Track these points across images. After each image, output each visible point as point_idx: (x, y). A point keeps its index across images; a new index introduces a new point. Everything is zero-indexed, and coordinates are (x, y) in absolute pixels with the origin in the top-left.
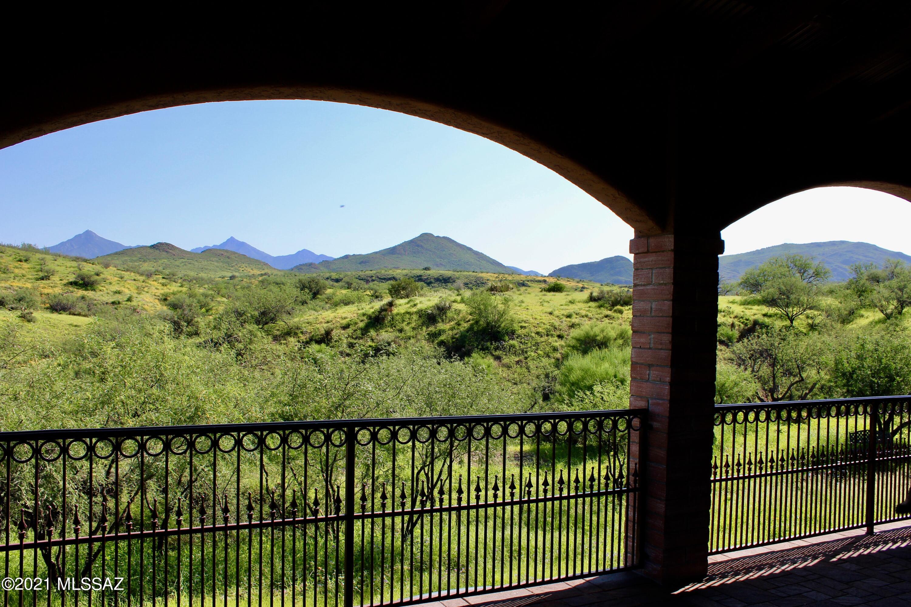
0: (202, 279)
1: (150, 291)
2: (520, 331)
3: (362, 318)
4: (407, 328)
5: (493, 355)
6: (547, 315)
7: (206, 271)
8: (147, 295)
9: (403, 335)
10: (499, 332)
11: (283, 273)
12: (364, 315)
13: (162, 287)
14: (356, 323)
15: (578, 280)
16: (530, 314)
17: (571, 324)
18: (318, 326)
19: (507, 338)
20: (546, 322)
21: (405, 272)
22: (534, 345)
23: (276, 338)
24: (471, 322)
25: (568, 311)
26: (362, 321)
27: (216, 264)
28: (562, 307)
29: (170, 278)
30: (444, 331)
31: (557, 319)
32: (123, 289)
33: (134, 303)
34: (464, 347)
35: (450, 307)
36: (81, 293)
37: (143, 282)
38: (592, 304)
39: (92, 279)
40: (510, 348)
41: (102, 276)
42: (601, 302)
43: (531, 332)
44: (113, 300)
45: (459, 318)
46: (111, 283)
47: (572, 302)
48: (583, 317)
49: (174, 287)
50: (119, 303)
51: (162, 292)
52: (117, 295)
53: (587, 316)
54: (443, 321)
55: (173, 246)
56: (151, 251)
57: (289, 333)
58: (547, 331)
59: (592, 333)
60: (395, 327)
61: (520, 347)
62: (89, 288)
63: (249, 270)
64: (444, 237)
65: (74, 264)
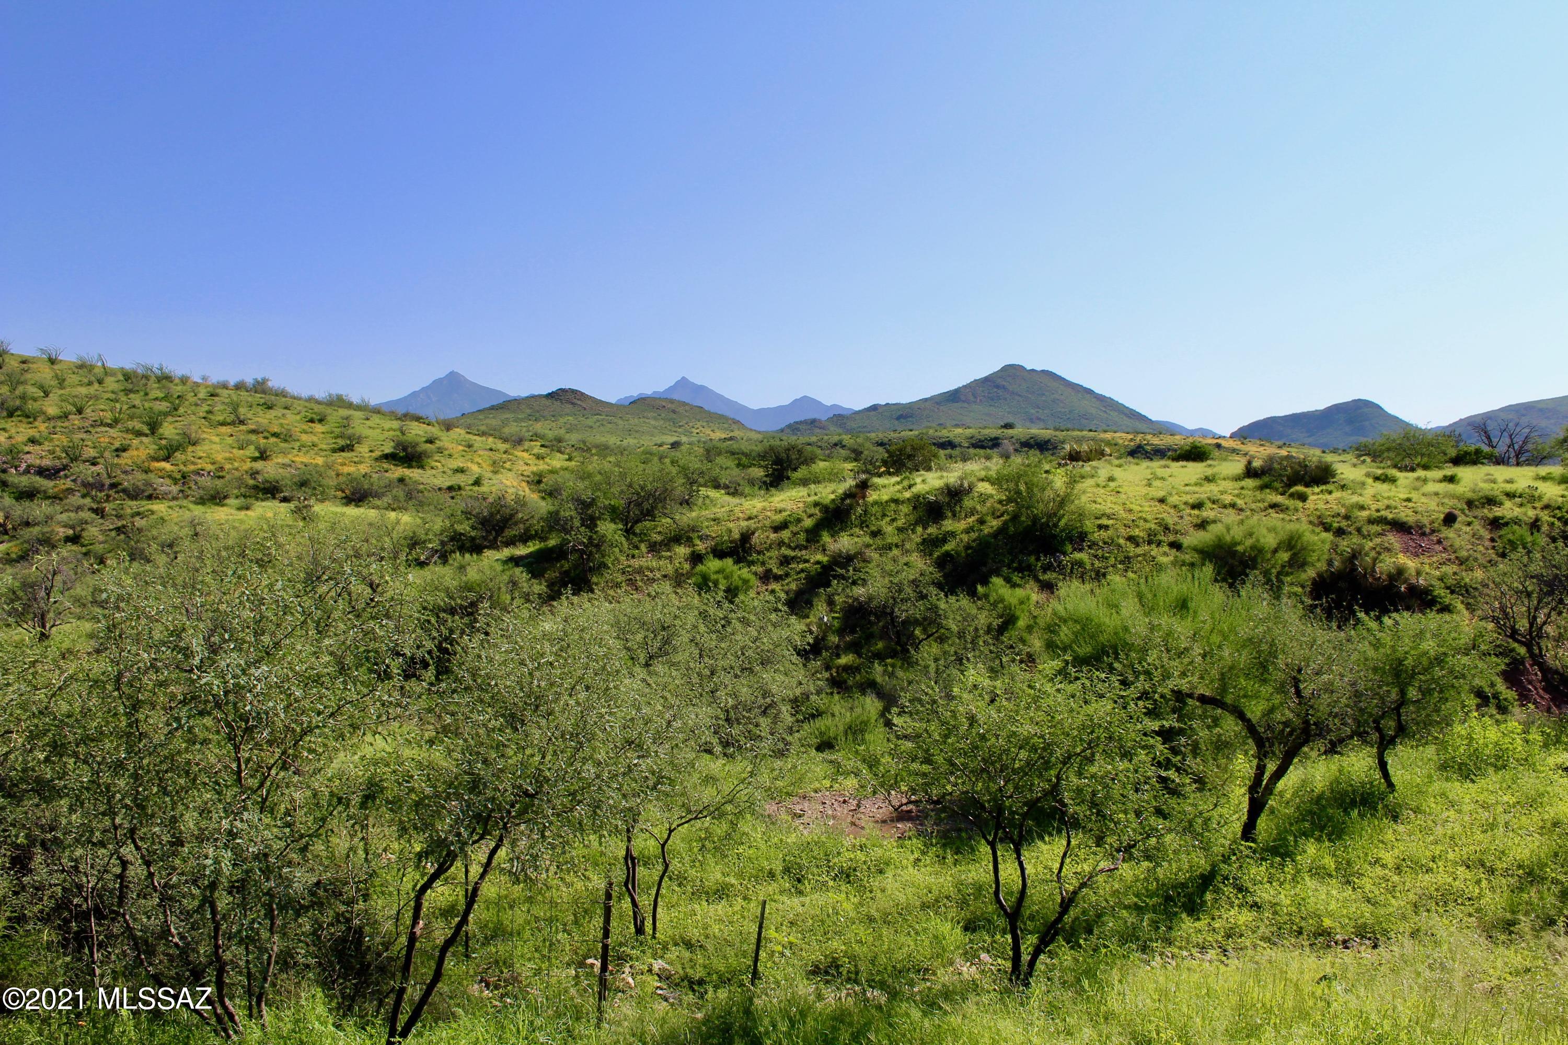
0: (606, 447)
1: (515, 468)
2: (1096, 535)
3: (813, 510)
4: (889, 529)
5: (1037, 580)
6: (1152, 503)
7: (637, 435)
8: (510, 474)
9: (879, 541)
10: (1054, 536)
11: (760, 437)
12: (816, 504)
13: (537, 462)
14: (799, 520)
15: (1280, 443)
16: (1120, 501)
17: (1199, 521)
18: (731, 525)
19: (1069, 548)
20: (1149, 517)
21: (969, 432)
22: (1121, 562)
23: (654, 548)
24: (1006, 517)
25: (1197, 496)
26: (810, 516)
27: (653, 422)
28: (1187, 488)
29: (555, 445)
30: (953, 534)
31: (1172, 511)
32: (469, 464)
33: (484, 489)
34: (985, 564)
35: (970, 489)
36: (400, 471)
37: (505, 452)
38: (1250, 483)
39: (419, 449)
40: (1072, 568)
41: (438, 444)
42: (1266, 479)
43: (1118, 537)
44: (448, 484)
45: (984, 510)
46: (450, 456)
47: (1209, 479)
48: (1225, 507)
49: (557, 461)
50: (460, 488)
51: (535, 469)
52: (459, 475)
53: (1233, 506)
54: (954, 515)
55: (582, 394)
56: (548, 402)
57: (678, 538)
58: (1149, 535)
59: (1228, 538)
60: (867, 526)
61: (1093, 564)
62: (414, 464)
63: (708, 432)
64: (1043, 371)
65: (396, 424)
